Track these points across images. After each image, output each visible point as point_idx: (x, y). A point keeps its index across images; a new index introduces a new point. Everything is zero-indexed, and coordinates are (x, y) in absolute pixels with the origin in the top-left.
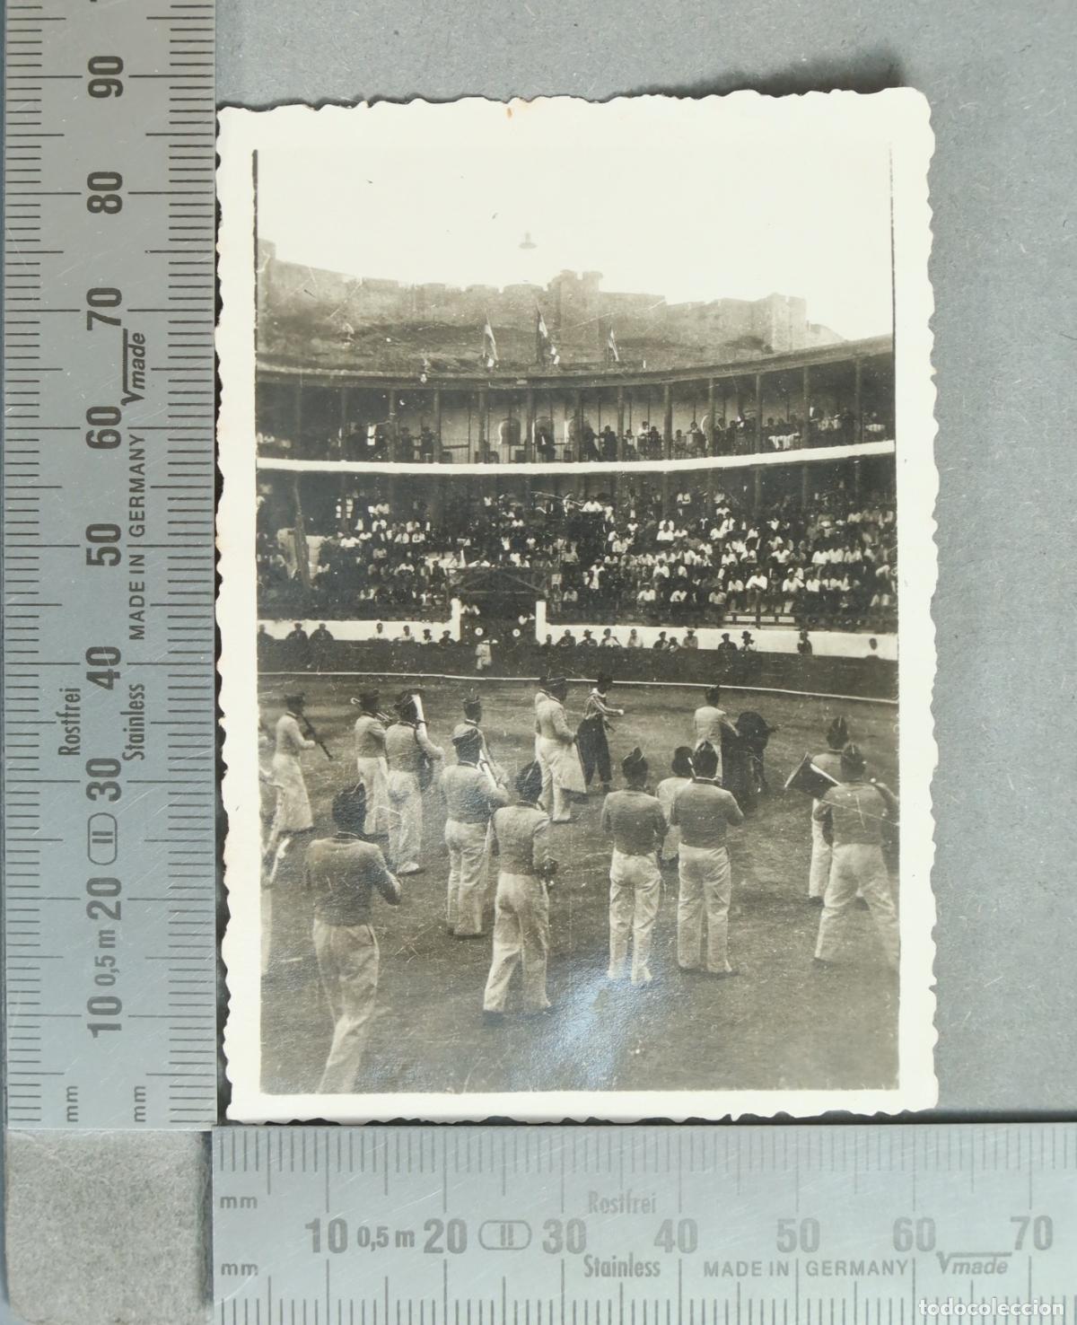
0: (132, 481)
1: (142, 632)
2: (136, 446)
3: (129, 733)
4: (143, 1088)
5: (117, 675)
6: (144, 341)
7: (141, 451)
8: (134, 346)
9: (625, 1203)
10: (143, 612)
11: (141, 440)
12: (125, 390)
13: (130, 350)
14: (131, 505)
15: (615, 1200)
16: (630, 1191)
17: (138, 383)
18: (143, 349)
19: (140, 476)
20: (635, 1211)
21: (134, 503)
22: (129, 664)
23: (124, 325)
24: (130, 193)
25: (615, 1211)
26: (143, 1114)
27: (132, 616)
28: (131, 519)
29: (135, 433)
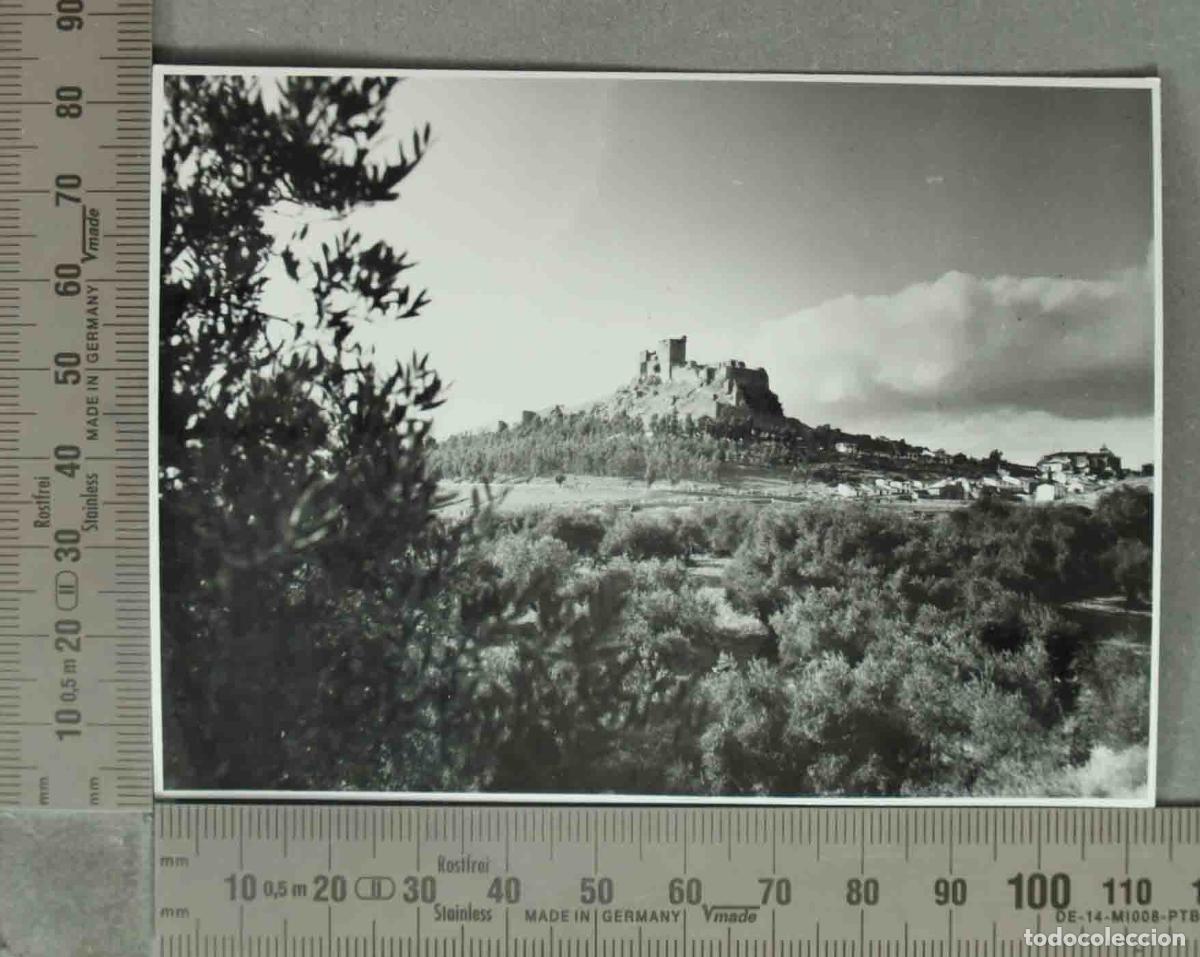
0: (89, 320)
1: (95, 435)
2: (94, 293)
3: (86, 511)
4: (96, 779)
5: (78, 467)
6: (98, 214)
7: (95, 298)
8: (91, 218)
9: (466, 865)
10: (95, 420)
11: (96, 289)
12: (84, 251)
13: (87, 222)
14: (89, 339)
15: (457, 863)
16: (469, 856)
17: (93, 247)
18: (96, 220)
19: (93, 317)
20: (473, 871)
21: (91, 337)
22: (88, 458)
23: (84, 202)
24: (89, 103)
25: (458, 871)
26: (96, 799)
27: (89, 422)
28: (89, 349)
29: (91, 284)
